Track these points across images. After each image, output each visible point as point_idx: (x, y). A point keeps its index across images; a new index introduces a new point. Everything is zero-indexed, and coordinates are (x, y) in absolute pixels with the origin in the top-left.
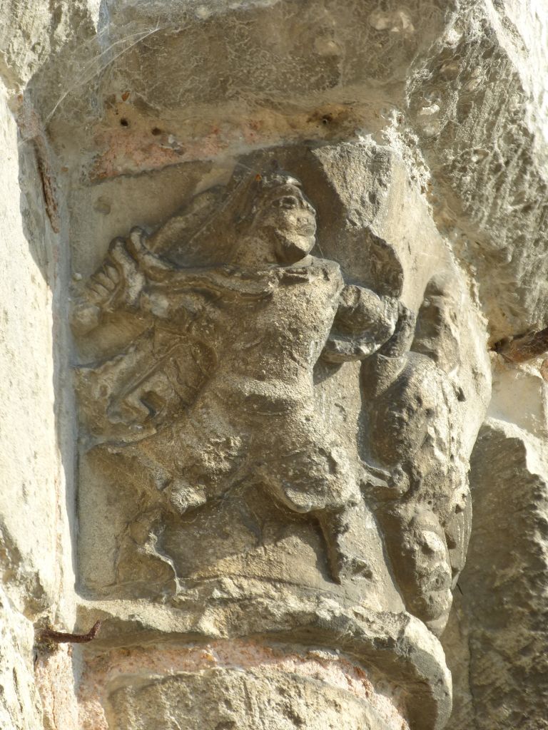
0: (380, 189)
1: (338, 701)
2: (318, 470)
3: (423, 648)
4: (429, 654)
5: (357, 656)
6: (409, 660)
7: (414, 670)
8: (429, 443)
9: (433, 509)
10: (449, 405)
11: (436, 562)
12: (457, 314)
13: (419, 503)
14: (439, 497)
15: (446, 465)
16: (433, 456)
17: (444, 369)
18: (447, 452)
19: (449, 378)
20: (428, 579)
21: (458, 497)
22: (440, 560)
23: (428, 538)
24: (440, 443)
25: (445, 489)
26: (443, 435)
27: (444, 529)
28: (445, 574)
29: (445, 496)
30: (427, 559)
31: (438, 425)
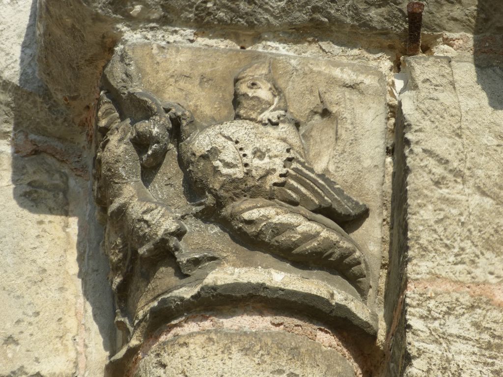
0: (128, 68)
1: (187, 341)
2: (142, 231)
3: (223, 283)
4: (231, 284)
5: (198, 309)
6: (220, 295)
7: (232, 296)
8: (216, 170)
9: (251, 197)
10: (234, 139)
11: (261, 224)
12: (260, 81)
13: (235, 201)
14: (249, 189)
15: (238, 172)
16: (222, 175)
17: (251, 117)
18: (239, 165)
19: (259, 119)
20: (264, 234)
21: (275, 178)
22: (266, 220)
23: (246, 216)
24: (228, 165)
25: (251, 183)
26: (229, 159)
27: (276, 200)
28: (275, 224)
29: (253, 186)
30: (253, 226)
31: (222, 156)
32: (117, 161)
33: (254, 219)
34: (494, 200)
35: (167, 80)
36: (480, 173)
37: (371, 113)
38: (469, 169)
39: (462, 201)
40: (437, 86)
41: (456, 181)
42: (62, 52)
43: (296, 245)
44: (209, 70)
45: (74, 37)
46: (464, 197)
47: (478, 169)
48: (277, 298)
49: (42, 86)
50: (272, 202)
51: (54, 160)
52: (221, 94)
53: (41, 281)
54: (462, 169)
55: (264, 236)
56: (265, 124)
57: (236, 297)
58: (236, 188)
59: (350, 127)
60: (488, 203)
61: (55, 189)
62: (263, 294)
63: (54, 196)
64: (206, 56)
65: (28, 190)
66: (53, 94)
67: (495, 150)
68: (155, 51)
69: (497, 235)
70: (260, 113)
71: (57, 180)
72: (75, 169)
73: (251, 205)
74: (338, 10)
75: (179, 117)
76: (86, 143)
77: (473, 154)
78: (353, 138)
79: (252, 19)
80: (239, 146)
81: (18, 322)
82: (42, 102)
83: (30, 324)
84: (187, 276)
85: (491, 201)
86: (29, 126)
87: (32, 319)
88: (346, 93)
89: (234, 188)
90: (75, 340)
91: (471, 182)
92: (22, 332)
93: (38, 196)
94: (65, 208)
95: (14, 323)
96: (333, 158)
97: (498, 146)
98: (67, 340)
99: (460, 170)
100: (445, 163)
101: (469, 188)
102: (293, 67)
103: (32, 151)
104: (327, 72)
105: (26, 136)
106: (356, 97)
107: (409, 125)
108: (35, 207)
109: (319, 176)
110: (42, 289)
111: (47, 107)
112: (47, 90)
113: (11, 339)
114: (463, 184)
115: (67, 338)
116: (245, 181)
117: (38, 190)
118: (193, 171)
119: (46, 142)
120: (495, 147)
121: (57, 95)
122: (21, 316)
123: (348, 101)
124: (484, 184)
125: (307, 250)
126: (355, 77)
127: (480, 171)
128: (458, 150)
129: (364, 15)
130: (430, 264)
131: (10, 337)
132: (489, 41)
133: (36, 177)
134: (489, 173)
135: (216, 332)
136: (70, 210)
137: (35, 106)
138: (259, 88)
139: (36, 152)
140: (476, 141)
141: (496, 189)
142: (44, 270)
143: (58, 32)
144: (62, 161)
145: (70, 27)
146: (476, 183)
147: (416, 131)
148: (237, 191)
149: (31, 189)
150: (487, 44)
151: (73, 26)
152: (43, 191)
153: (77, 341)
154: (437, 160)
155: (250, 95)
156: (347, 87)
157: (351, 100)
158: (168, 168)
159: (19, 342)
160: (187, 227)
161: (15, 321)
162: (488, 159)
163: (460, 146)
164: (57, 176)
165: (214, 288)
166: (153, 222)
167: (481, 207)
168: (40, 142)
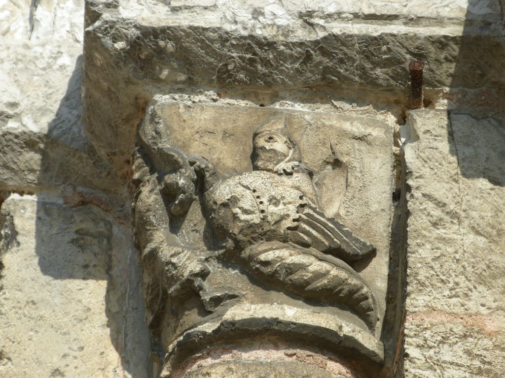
3: (240, 319)
4: (248, 319)
5: (219, 342)
6: (238, 329)
7: (249, 330)
8: (235, 217)
9: (267, 241)
10: (252, 189)
11: (276, 264)
12: (277, 135)
13: (253, 244)
14: (265, 234)
15: (255, 218)
16: (241, 221)
17: (268, 168)
18: (256, 212)
19: (275, 169)
20: (279, 274)
21: (288, 223)
22: (280, 261)
23: (263, 257)
24: (246, 212)
25: (267, 228)
26: (246, 207)
27: (290, 242)
28: (289, 264)
29: (269, 231)
30: (269, 266)
31: (241, 204)
32: (148, 210)
33: (270, 260)
34: (487, 238)
35: (192, 136)
36: (474, 214)
37: (379, 162)
38: (464, 211)
39: (457, 240)
40: (436, 136)
41: (452, 222)
42: (102, 112)
43: (308, 283)
44: (231, 126)
45: (111, 99)
46: (459, 236)
47: (472, 210)
48: (290, 331)
49: (87, 144)
50: (286, 245)
51: (99, 210)
52: (242, 148)
53: (86, 319)
54: (458, 211)
55: (278, 275)
56: (280, 174)
57: (253, 331)
58: (254, 232)
59: (359, 175)
60: (481, 241)
61: (99, 236)
62: (276, 328)
63: (99, 242)
64: (228, 114)
65: (75, 237)
66: (97, 150)
67: (488, 193)
68: (182, 110)
69: (489, 270)
70: (276, 164)
71: (102, 228)
72: (118, 217)
73: (266, 248)
74: (346, 70)
75: (203, 169)
76: (128, 194)
77: (468, 198)
78: (362, 185)
79: (269, 79)
80: (256, 194)
81: (65, 356)
82: (87, 158)
83: (75, 357)
84: (210, 312)
85: (484, 240)
86: (76, 180)
87: (77, 354)
88: (356, 145)
89: (252, 233)
90: (116, 371)
91: (466, 223)
92: (67, 365)
93: (85, 242)
94: (109, 253)
95: (60, 357)
96: (344, 203)
97: (492, 189)
98: (108, 372)
99: (456, 212)
100: (442, 206)
101: (464, 228)
102: (308, 122)
103: (80, 202)
104: (338, 125)
105: (75, 189)
106: (364, 147)
107: (411, 172)
108: (81, 252)
109: (329, 220)
110: (87, 326)
111: (92, 162)
112: (92, 146)
113: (57, 372)
114: (459, 225)
115: (108, 370)
116: (261, 226)
117: (84, 237)
118: (215, 218)
119: (92, 194)
120: (488, 191)
121: (100, 151)
122: (67, 351)
123: (357, 151)
124: (478, 224)
125: (318, 287)
126: (363, 130)
127: (475, 212)
128: (454, 194)
129: (371, 74)
130: (427, 298)
131: (57, 370)
132: (485, 94)
133: (83, 226)
134: (483, 214)
135: (235, 362)
136: (113, 254)
137: (82, 162)
138: (276, 141)
139: (83, 203)
140: (471, 185)
141: (488, 228)
142: (89, 309)
143: (97, 95)
144: (107, 211)
145: (107, 90)
146: (470, 224)
147: (417, 178)
148: (254, 235)
149: (78, 236)
150: (483, 98)
151: (109, 89)
152: (89, 238)
153: (118, 372)
154: (435, 204)
155: (267, 148)
156: (356, 139)
157: (359, 150)
158: (194, 215)
159: (65, 374)
160: (210, 268)
161: (61, 355)
162: (482, 201)
163: (457, 190)
164: (102, 224)
165: (233, 323)
166: (180, 265)
167: (475, 245)
168: (86, 194)
